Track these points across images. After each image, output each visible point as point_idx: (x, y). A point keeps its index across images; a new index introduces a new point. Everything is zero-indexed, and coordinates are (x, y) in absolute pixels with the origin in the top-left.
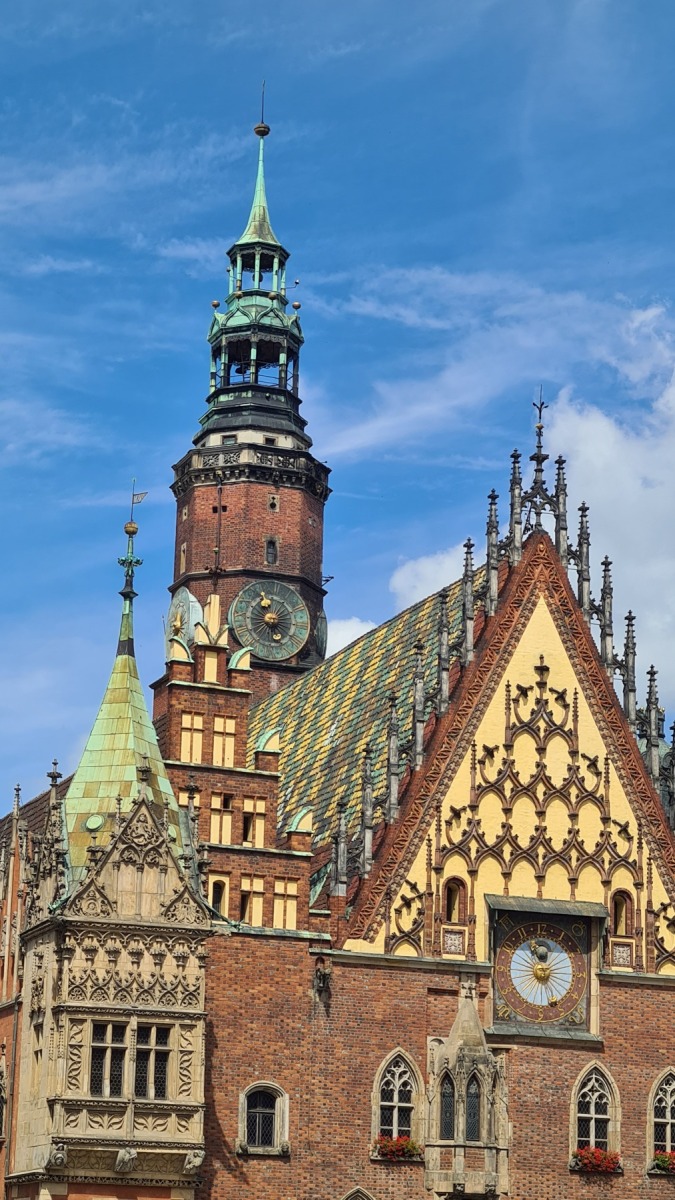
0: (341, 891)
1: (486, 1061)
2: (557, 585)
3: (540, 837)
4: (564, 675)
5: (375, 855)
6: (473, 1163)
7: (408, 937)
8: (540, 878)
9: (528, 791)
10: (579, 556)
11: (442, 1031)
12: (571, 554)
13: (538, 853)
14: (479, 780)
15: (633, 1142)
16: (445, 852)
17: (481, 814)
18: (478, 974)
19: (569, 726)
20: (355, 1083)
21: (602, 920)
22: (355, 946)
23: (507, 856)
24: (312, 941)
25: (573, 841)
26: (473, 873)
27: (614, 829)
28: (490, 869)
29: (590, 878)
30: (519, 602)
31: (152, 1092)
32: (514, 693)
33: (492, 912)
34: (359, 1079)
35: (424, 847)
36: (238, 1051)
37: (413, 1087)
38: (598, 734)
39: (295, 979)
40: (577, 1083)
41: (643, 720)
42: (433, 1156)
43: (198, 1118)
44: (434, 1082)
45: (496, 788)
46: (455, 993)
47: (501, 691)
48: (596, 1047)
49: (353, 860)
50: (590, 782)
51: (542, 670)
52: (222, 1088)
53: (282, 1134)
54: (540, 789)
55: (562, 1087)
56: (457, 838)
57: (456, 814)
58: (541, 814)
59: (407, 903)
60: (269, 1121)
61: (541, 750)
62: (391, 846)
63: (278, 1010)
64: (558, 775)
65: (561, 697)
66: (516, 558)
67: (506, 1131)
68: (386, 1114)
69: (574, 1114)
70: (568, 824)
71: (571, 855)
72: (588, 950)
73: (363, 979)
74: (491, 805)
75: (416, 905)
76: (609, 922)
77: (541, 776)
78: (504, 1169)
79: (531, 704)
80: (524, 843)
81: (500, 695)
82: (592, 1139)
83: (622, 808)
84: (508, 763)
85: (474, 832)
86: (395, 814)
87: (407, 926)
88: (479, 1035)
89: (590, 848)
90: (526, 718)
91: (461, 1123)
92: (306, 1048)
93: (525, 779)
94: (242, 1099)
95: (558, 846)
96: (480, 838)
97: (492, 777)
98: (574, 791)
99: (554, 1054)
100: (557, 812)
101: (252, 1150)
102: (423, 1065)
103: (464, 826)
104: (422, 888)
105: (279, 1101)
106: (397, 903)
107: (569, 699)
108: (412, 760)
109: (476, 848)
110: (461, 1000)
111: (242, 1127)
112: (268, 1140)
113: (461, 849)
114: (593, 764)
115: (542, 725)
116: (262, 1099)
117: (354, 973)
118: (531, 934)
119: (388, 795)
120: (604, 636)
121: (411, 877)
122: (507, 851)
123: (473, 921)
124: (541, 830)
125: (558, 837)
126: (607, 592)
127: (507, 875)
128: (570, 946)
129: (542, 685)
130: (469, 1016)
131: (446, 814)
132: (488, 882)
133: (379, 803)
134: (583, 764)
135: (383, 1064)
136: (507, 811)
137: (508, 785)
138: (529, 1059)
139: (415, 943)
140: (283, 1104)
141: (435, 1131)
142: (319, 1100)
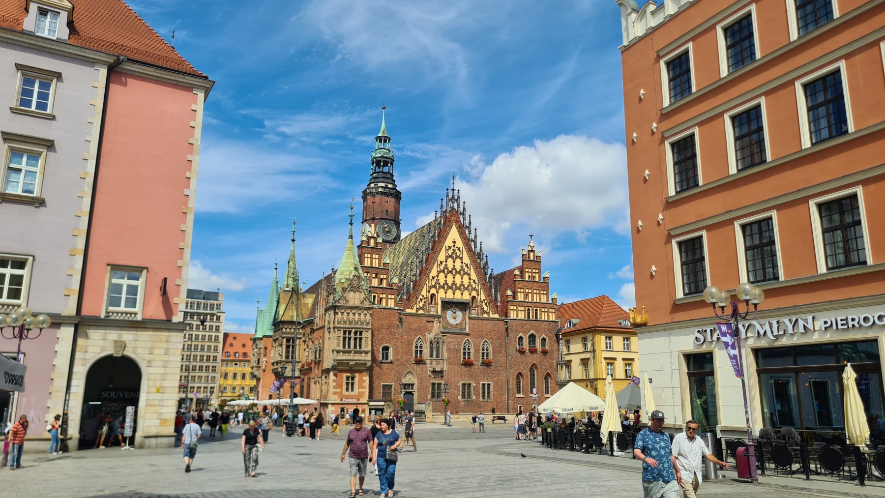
0: (405, 297)
1: (441, 338)
2: (458, 221)
3: (454, 283)
4: (460, 244)
5: (413, 288)
6: (438, 363)
7: (422, 308)
8: (454, 293)
9: (451, 272)
10: (463, 214)
11: (430, 331)
12: (461, 213)
13: (453, 287)
14: (439, 269)
15: (477, 357)
16: (431, 287)
17: (439, 278)
18: (439, 317)
19: (461, 256)
20: (409, 344)
21: (469, 303)
22: (408, 311)
23: (446, 288)
24: (398, 310)
25: (462, 284)
26: (437, 292)
27: (472, 281)
28: (442, 291)
29: (466, 293)
30: (448, 226)
31: (358, 347)
32: (447, 248)
33: (442, 302)
34: (410, 343)
35: (425, 286)
36: (380, 337)
37: (423, 345)
38: (468, 258)
39: (394, 319)
40: (463, 343)
41: (479, 254)
42: (428, 362)
43: (370, 354)
44: (428, 344)
45: (443, 271)
46: (433, 322)
47: (444, 247)
48: (468, 334)
49: (408, 289)
50: (466, 270)
51: (454, 242)
52: (375, 346)
53: (391, 357)
54: (454, 272)
55: (459, 344)
56: (433, 284)
57: (433, 278)
58: (454, 278)
59: (421, 300)
60: (387, 354)
61: (454, 262)
62: (417, 286)
63: (389, 327)
64: (458, 268)
65: (459, 249)
66: (448, 215)
67: (446, 355)
68: (416, 352)
69: (462, 351)
70: (461, 280)
71: (462, 288)
72: (466, 311)
73: (410, 319)
74: (442, 275)
75: (423, 300)
76: (471, 304)
77: (454, 268)
78: (445, 365)
79: (452, 251)
80: (450, 285)
81: (444, 249)
82: (467, 357)
83: (474, 276)
84: (446, 265)
85: (438, 282)
86: (418, 278)
87: (421, 306)
88: (439, 332)
89: (466, 286)
90: (450, 254)
91: (435, 354)
92: (396, 336)
93: (450, 269)
94: (381, 349)
95: (458, 285)
96: (439, 284)
97: (442, 269)
98: (462, 272)
99: (457, 336)
100: (458, 277)
101: (383, 361)
102: (425, 340)
103: (435, 281)
104: (425, 296)
105: (390, 349)
106: (419, 300)
107: (461, 249)
108: (422, 265)
109: (438, 286)
110: (435, 324)
111: (381, 356)
112: (387, 359)
113: (434, 286)
114: (467, 265)
115: (454, 256)
116: (386, 349)
117: (408, 317)
118: (452, 307)
119: (416, 273)
120: (469, 234)
121: (422, 293)
122: (446, 287)
123: (437, 304)
124: (454, 281)
125: (458, 284)
126: (470, 223)
127: (446, 293)
128: (461, 310)
129: (454, 246)
130: (437, 327)
131: (431, 278)
132: (441, 295)
133: (414, 275)
134: (464, 265)
135: (416, 340)
136: (446, 277)
137: (446, 271)
138: (451, 338)
139: (423, 310)
140: (391, 350)
141: (428, 356)
142: (400, 349)
